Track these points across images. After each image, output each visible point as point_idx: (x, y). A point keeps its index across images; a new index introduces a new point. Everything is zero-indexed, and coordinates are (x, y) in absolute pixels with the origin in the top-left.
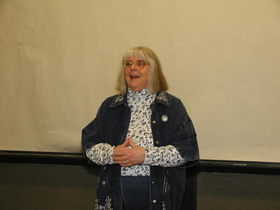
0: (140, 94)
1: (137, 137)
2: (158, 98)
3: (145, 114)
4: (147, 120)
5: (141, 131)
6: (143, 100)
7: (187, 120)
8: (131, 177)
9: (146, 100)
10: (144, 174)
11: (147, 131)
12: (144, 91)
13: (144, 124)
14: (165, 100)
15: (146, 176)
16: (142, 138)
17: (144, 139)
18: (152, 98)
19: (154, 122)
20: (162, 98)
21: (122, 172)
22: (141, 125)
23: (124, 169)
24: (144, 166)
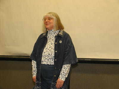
0: (51, 31)
1: (48, 49)
2: (59, 33)
3: (53, 40)
4: (53, 43)
5: (50, 47)
6: (53, 34)
7: (71, 43)
9: (54, 34)
12: (53, 30)
13: (52, 44)
16: (50, 50)
17: (51, 50)
18: (57, 33)
19: (56, 43)
20: (61, 33)
22: (50, 44)
23: (42, 61)
24: (50, 61)
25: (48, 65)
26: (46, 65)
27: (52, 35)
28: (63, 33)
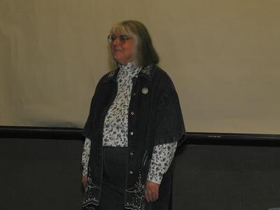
0: (126, 68)
1: (118, 109)
3: (129, 87)
4: (129, 93)
5: (122, 104)
8: (111, 147)
10: (122, 145)
11: (126, 104)
12: (129, 65)
13: (126, 97)
14: (148, 73)
15: (124, 147)
17: (123, 111)
20: (147, 71)
21: (104, 142)
23: (106, 140)
24: (122, 137)
25: (119, 147)
26: (114, 147)
27: (129, 76)
28: (151, 71)
